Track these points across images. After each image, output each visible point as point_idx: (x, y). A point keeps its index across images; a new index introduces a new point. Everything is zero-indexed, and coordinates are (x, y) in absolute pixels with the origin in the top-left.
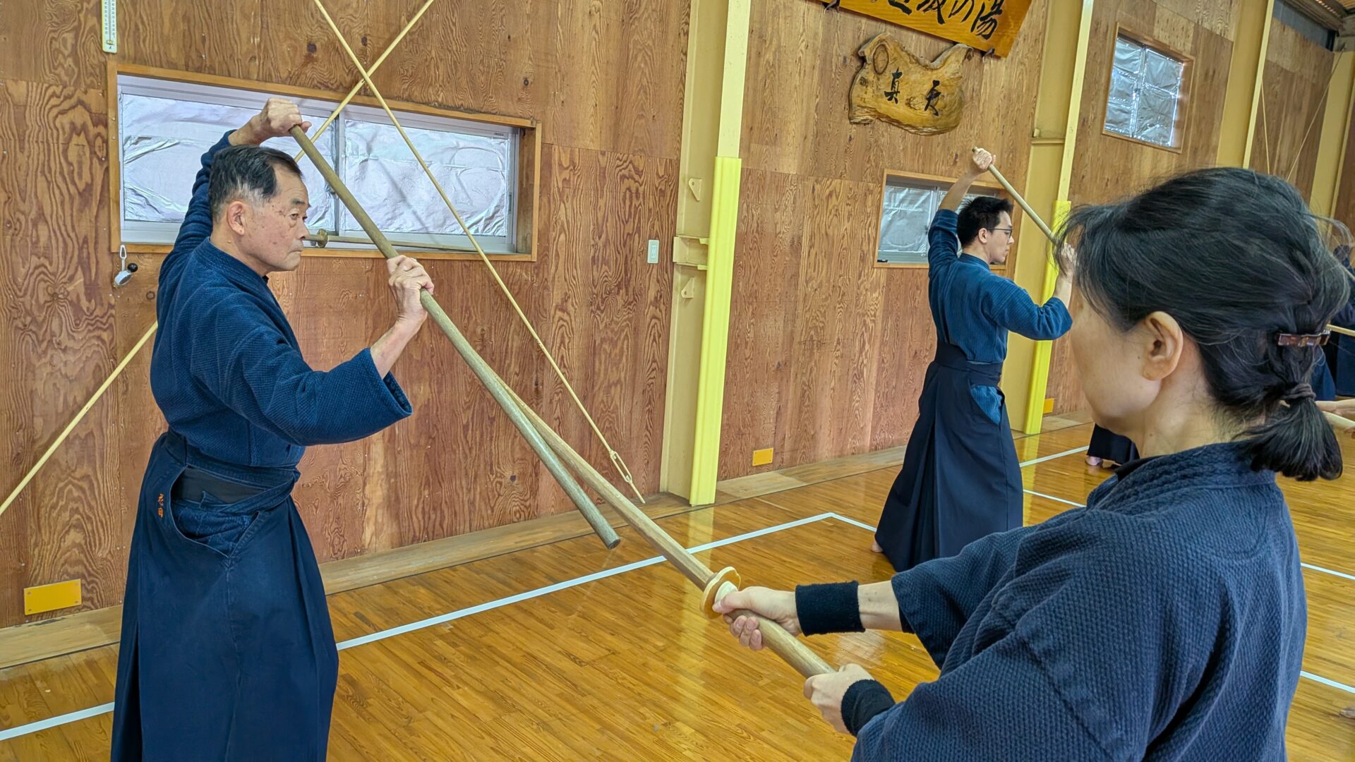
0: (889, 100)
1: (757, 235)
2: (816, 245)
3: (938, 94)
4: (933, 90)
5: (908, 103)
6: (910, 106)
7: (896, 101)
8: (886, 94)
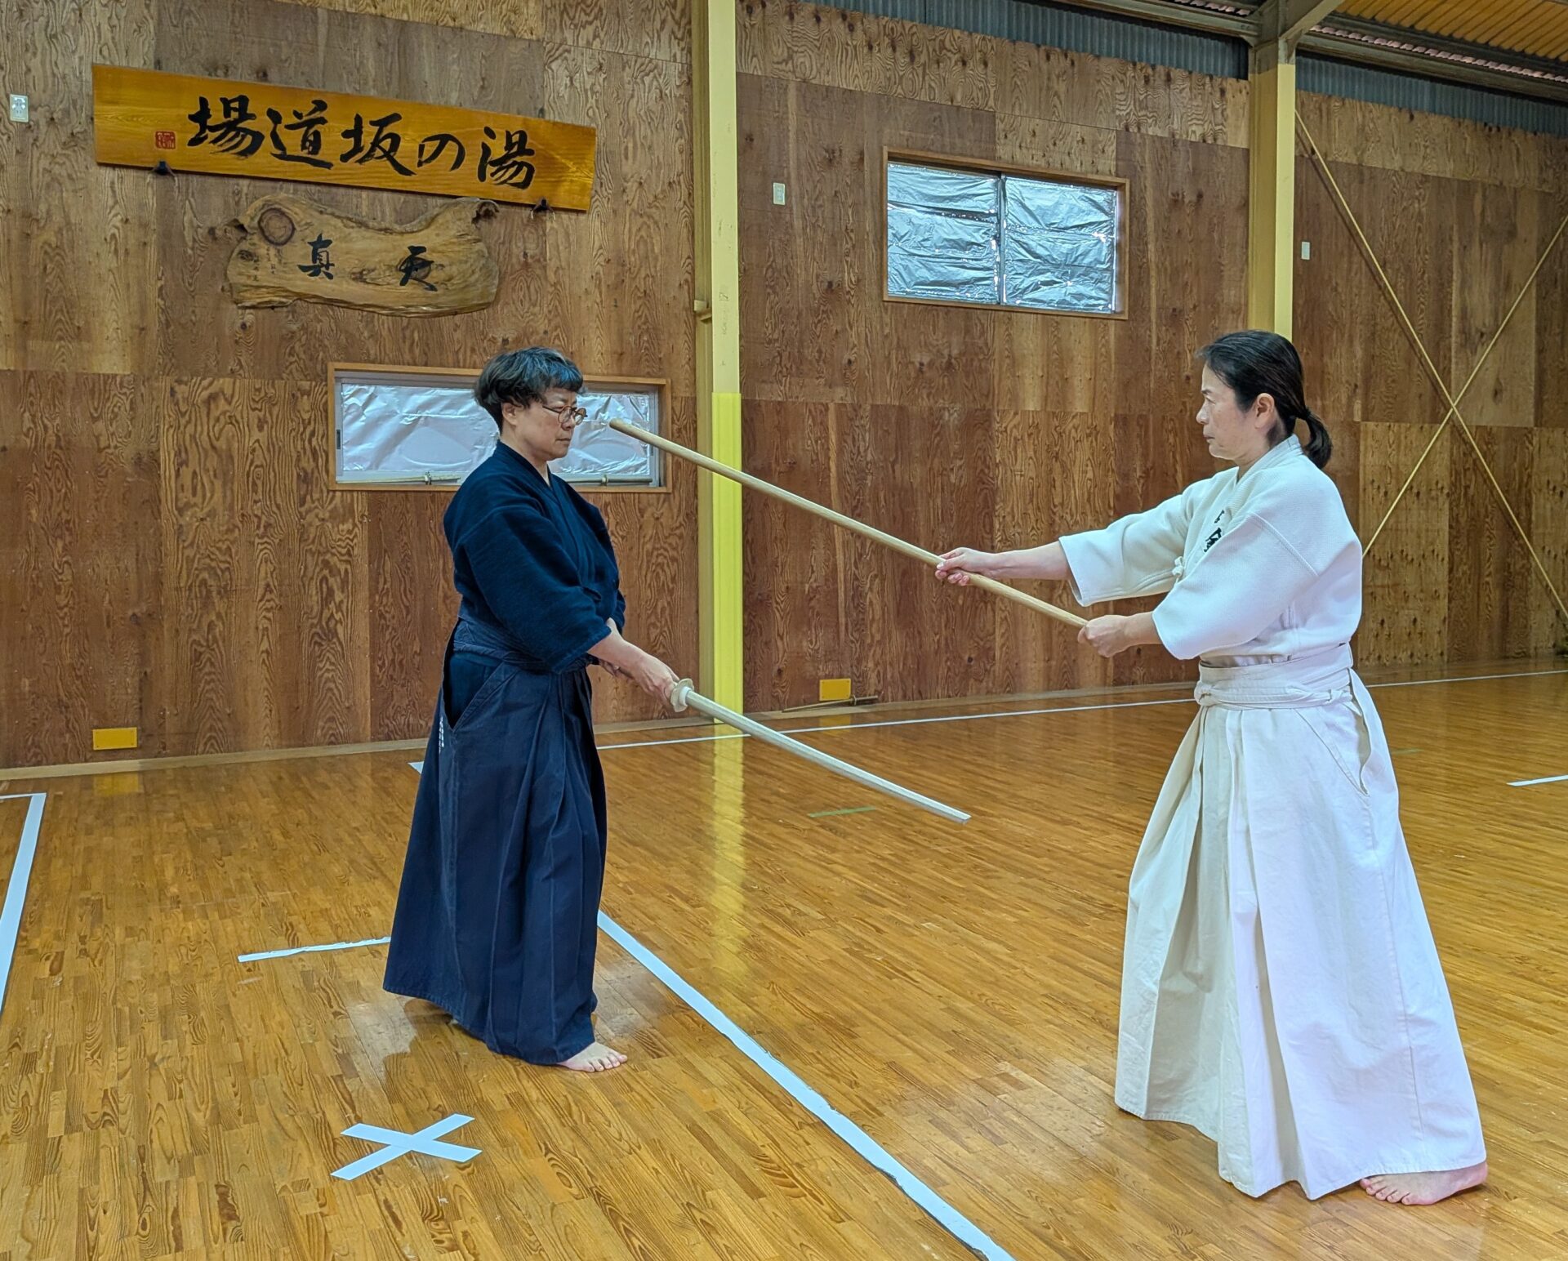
0: (311, 275)
1: (58, 451)
2: (193, 462)
3: (427, 264)
4: (411, 259)
5: (359, 277)
6: (364, 281)
7: (330, 276)
8: (304, 269)
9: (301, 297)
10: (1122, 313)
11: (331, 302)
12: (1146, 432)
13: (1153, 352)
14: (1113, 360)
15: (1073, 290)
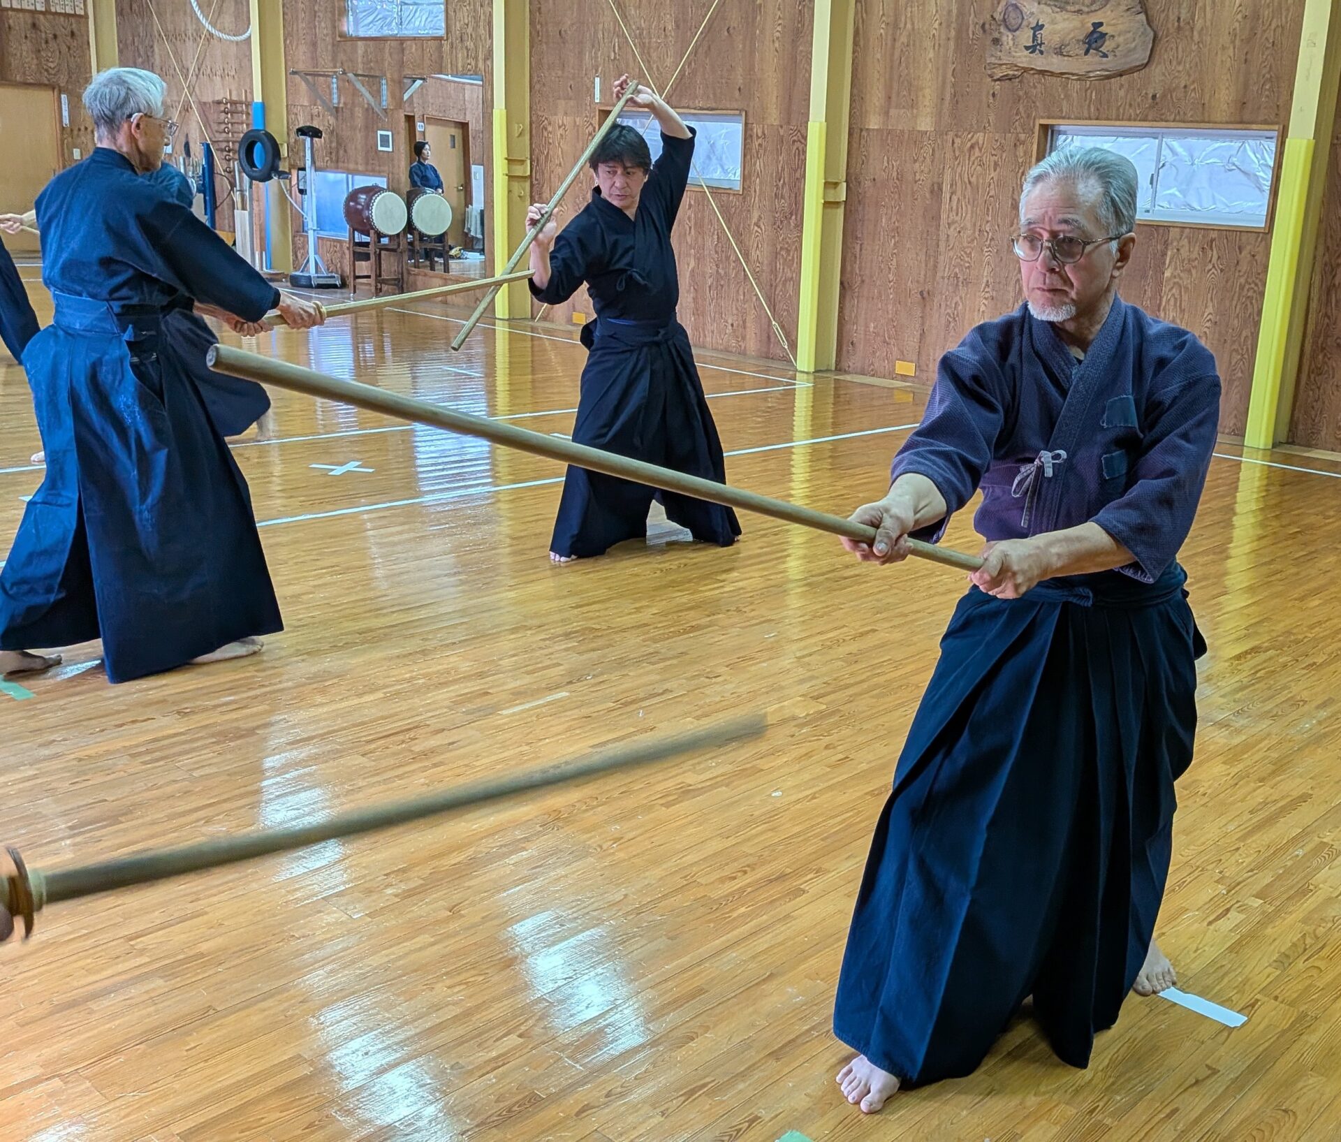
0: (1031, 53)
1: (897, 182)
2: (959, 192)
3: (1103, 35)
4: (1093, 34)
5: (1059, 52)
6: (1062, 54)
7: (1042, 52)
8: (1027, 48)
9: (1026, 70)
11: (1042, 73)
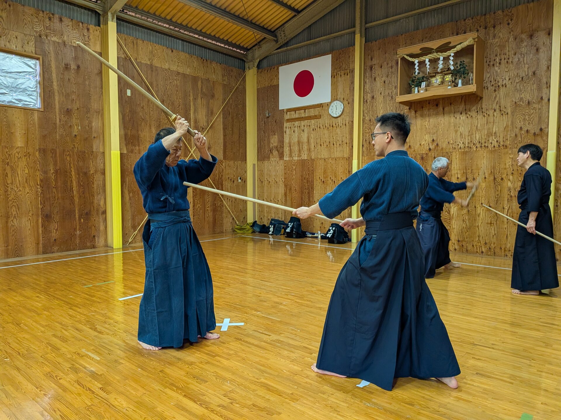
10: (41, 108)
12: (55, 156)
13: (58, 125)
14: (37, 127)
15: (16, 98)
